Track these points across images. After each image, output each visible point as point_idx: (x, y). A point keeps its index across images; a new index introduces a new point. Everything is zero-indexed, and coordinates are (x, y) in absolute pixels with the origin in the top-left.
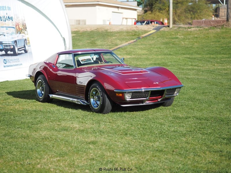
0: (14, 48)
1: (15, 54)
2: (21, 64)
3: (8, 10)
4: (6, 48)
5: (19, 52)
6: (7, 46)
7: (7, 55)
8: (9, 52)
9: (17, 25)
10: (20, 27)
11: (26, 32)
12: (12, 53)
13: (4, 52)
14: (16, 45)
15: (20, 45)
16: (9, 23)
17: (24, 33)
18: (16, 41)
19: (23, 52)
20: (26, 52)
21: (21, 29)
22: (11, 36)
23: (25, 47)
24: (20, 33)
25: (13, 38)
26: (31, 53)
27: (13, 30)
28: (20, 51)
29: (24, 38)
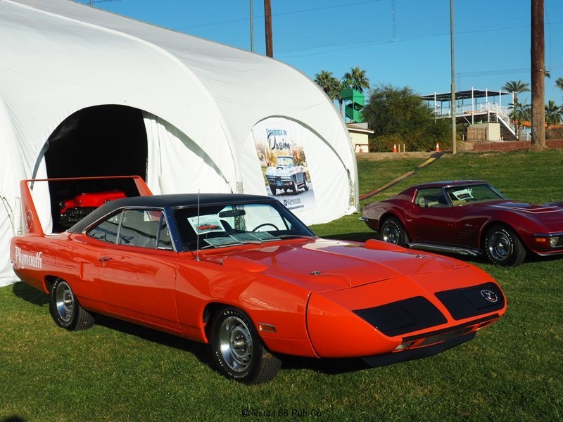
0: (293, 185)
1: (295, 193)
2: (303, 206)
3: (284, 135)
4: (285, 184)
5: (299, 190)
6: (285, 182)
7: (286, 194)
8: (288, 191)
9: (295, 154)
10: (298, 157)
11: (304, 163)
12: (292, 191)
13: (283, 191)
14: (296, 181)
15: (300, 180)
16: (286, 152)
17: (302, 165)
18: (294, 176)
19: (303, 189)
20: (307, 189)
21: (299, 159)
22: (289, 169)
23: (305, 183)
24: (299, 165)
25: (291, 172)
26: (312, 190)
27: (290, 161)
28: (300, 188)
29: (303, 171)
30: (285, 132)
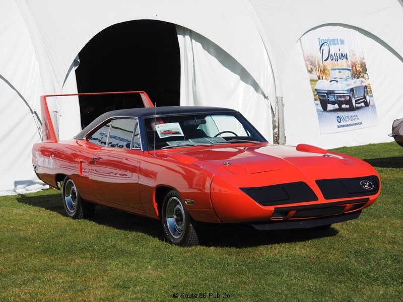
0: (350, 100)
1: (352, 109)
2: (361, 123)
3: (341, 44)
4: (339, 99)
5: (357, 105)
6: (340, 97)
7: (341, 110)
8: (344, 106)
9: (354, 65)
10: (358, 69)
11: (366, 76)
12: (348, 106)
13: (336, 106)
14: (353, 95)
15: (359, 95)
16: (343, 63)
17: (363, 77)
18: (352, 90)
19: (363, 104)
20: (367, 104)
21: (359, 71)
22: (345, 83)
23: (365, 97)
24: (358, 78)
25: (348, 85)
26: (374, 106)
27: (348, 73)
28: (359, 103)
29: (364, 84)
30: (342, 42)
